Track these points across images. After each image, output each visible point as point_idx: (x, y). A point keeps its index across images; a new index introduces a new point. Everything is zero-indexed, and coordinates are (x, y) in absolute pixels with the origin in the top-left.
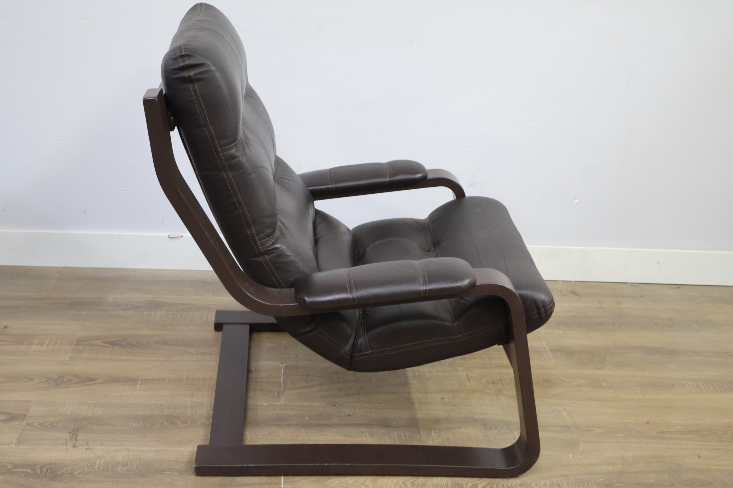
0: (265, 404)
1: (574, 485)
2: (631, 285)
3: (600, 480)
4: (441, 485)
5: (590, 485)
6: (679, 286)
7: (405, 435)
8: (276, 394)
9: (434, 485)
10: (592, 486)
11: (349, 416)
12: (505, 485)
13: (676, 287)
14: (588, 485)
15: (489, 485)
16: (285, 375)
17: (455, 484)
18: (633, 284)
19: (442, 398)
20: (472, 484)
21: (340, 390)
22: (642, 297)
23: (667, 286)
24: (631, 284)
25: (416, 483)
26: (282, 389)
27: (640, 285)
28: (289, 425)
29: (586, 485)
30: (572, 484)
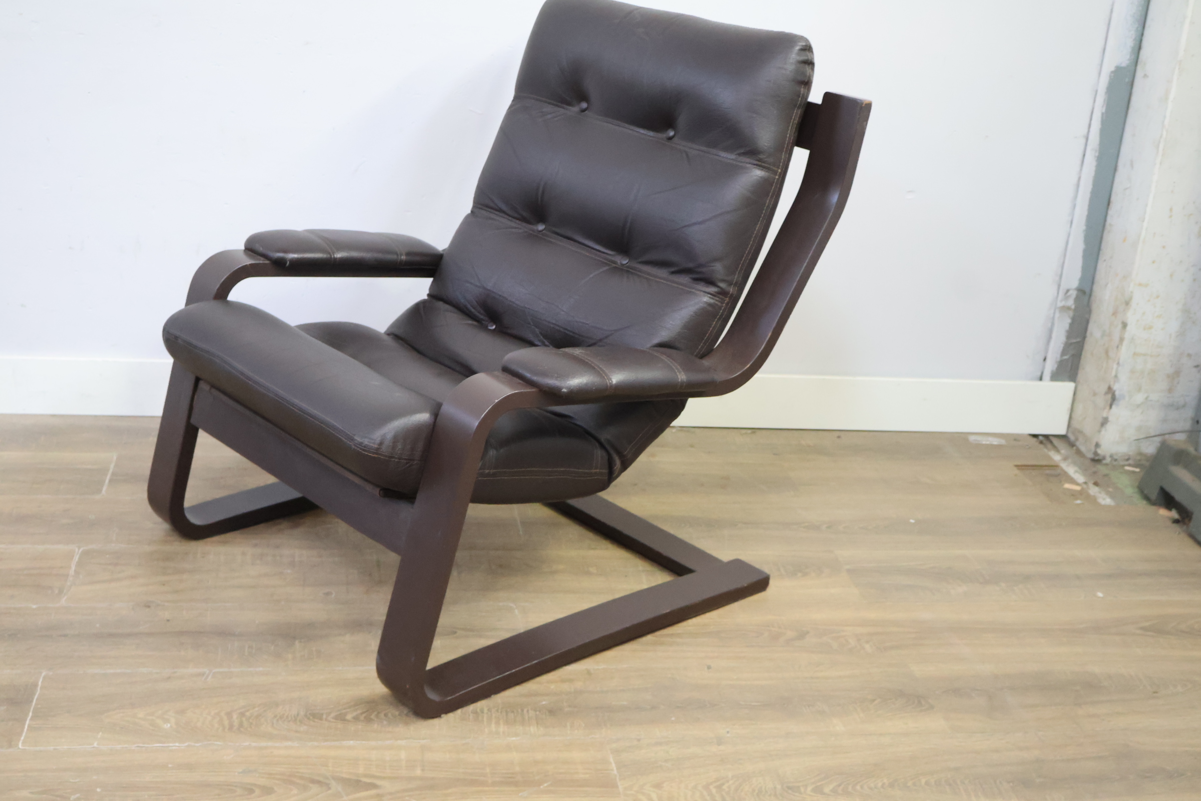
0: (34, 607)
1: (500, 711)
2: (681, 430)
3: (544, 703)
4: (287, 717)
5: (525, 711)
6: (754, 430)
7: (250, 647)
8: (57, 591)
9: (275, 716)
10: (528, 711)
11: (168, 620)
12: (390, 715)
13: (749, 431)
14: (522, 710)
15: (364, 715)
16: (80, 564)
17: (310, 714)
18: (684, 429)
19: (328, 594)
20: (339, 713)
21: (164, 585)
22: (692, 446)
23: (736, 430)
24: (679, 428)
25: (248, 714)
26: (69, 584)
27: (693, 429)
28: (65, 636)
29: (519, 710)
30: (497, 711)
